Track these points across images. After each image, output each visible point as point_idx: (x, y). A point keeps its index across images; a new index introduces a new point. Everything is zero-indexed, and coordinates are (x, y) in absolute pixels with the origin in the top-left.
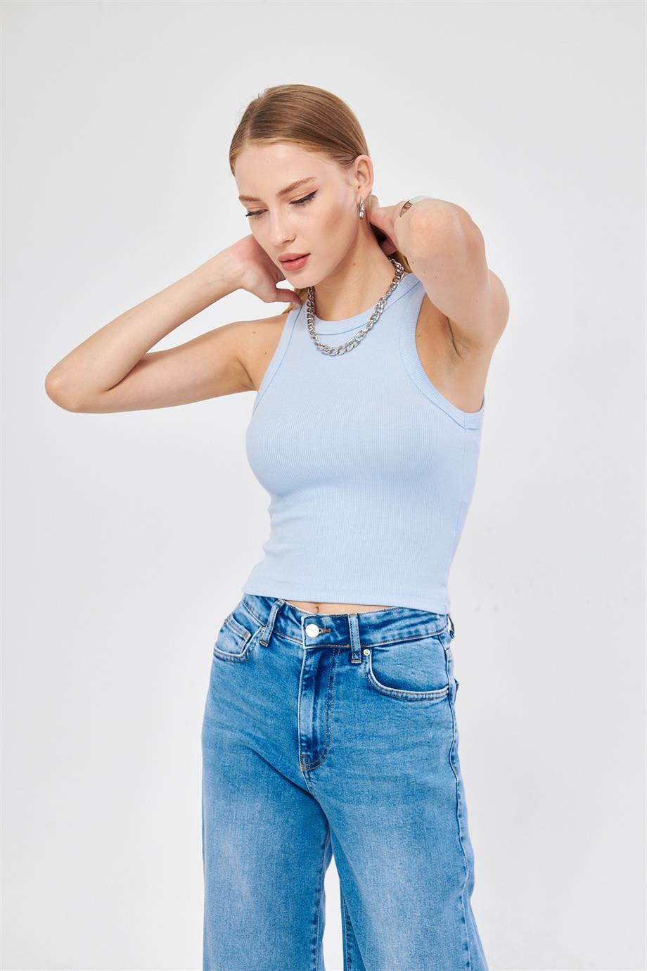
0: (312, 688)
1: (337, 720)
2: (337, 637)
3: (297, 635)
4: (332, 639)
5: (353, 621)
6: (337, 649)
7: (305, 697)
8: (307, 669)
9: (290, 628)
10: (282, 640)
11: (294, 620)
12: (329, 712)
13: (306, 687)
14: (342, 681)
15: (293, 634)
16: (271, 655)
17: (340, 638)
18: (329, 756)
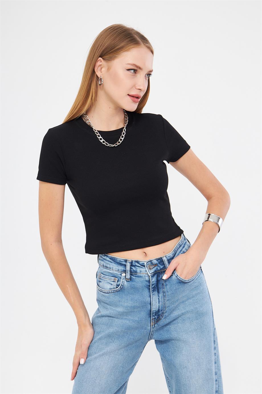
0: (156, 291)
1: (168, 300)
2: (160, 267)
3: (143, 271)
4: (159, 268)
5: (165, 259)
6: (162, 272)
7: (154, 295)
8: (153, 283)
9: (138, 270)
10: (136, 275)
11: (140, 266)
12: (165, 298)
13: (154, 291)
14: (167, 284)
15: (141, 271)
16: (133, 283)
17: (162, 267)
18: (165, 314)
